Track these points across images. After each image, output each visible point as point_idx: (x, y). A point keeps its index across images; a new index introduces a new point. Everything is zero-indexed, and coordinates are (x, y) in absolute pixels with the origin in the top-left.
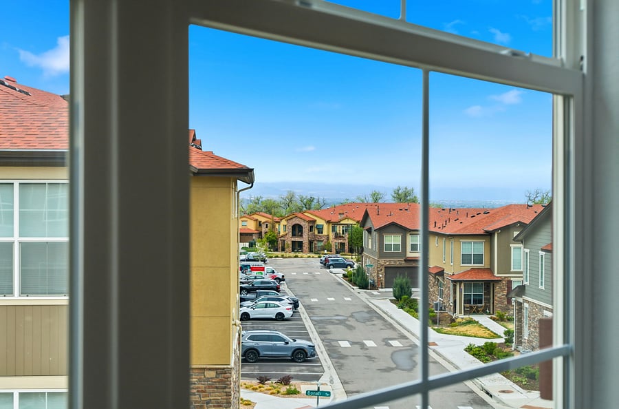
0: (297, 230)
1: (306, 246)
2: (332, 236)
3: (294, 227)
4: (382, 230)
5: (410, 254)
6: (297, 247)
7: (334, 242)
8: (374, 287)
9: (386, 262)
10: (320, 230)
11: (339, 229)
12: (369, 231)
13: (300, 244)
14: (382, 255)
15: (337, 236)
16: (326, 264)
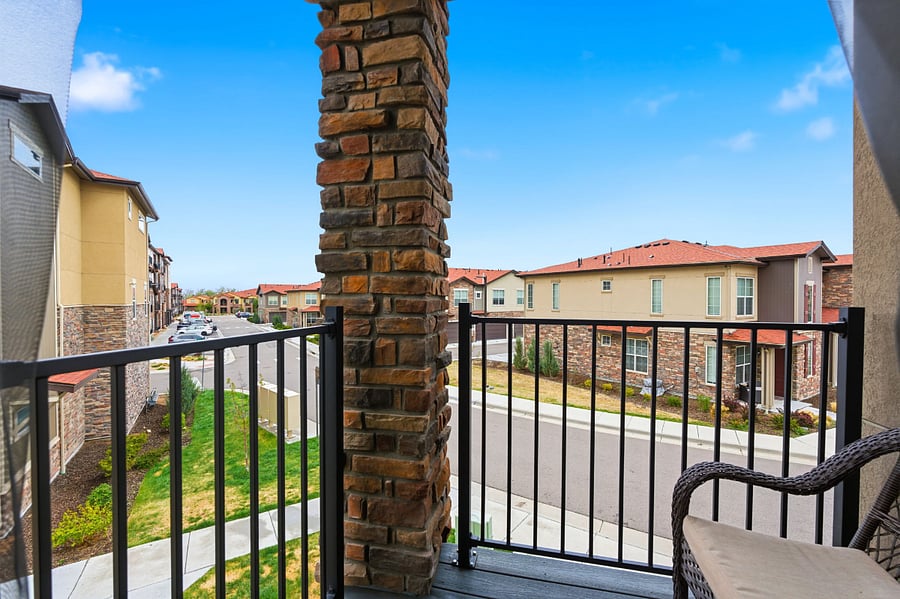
0: (223, 302)
1: (229, 310)
2: (244, 304)
3: (222, 301)
4: (267, 294)
5: (282, 306)
6: (224, 311)
7: (244, 308)
8: (263, 322)
9: (269, 310)
10: (237, 301)
11: (248, 301)
12: (261, 295)
13: (226, 309)
14: (267, 306)
15: (247, 305)
16: (239, 316)
